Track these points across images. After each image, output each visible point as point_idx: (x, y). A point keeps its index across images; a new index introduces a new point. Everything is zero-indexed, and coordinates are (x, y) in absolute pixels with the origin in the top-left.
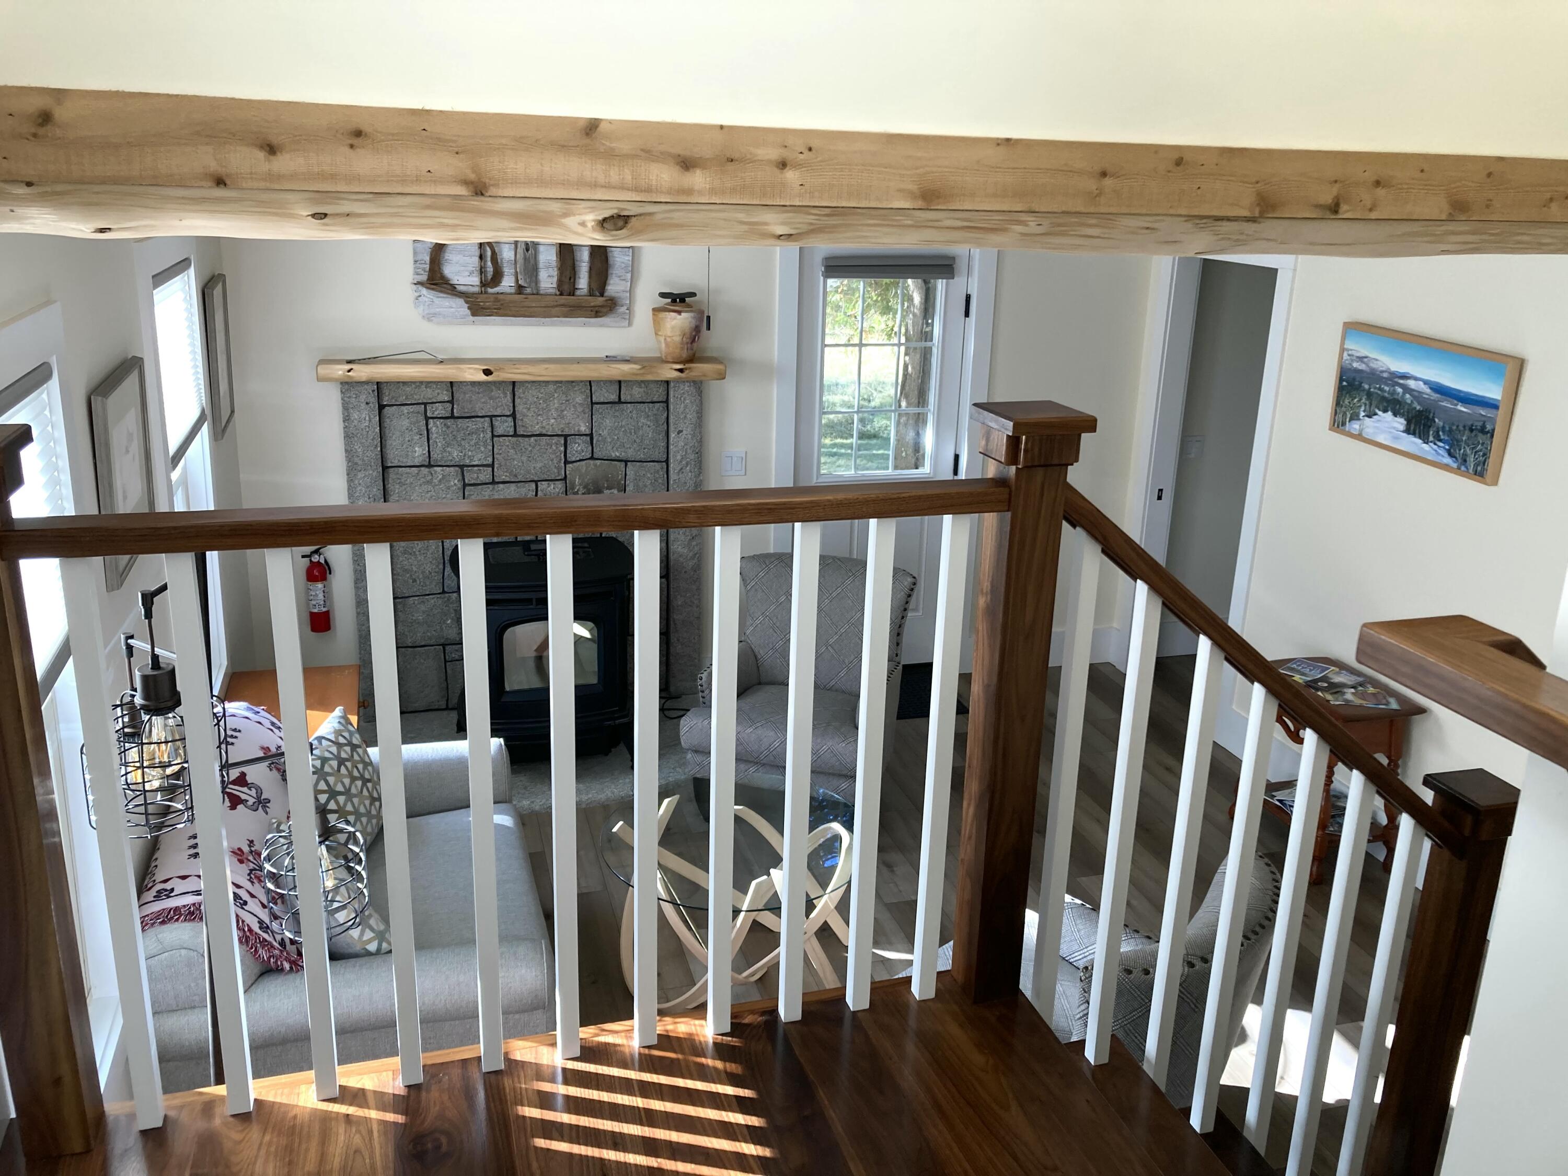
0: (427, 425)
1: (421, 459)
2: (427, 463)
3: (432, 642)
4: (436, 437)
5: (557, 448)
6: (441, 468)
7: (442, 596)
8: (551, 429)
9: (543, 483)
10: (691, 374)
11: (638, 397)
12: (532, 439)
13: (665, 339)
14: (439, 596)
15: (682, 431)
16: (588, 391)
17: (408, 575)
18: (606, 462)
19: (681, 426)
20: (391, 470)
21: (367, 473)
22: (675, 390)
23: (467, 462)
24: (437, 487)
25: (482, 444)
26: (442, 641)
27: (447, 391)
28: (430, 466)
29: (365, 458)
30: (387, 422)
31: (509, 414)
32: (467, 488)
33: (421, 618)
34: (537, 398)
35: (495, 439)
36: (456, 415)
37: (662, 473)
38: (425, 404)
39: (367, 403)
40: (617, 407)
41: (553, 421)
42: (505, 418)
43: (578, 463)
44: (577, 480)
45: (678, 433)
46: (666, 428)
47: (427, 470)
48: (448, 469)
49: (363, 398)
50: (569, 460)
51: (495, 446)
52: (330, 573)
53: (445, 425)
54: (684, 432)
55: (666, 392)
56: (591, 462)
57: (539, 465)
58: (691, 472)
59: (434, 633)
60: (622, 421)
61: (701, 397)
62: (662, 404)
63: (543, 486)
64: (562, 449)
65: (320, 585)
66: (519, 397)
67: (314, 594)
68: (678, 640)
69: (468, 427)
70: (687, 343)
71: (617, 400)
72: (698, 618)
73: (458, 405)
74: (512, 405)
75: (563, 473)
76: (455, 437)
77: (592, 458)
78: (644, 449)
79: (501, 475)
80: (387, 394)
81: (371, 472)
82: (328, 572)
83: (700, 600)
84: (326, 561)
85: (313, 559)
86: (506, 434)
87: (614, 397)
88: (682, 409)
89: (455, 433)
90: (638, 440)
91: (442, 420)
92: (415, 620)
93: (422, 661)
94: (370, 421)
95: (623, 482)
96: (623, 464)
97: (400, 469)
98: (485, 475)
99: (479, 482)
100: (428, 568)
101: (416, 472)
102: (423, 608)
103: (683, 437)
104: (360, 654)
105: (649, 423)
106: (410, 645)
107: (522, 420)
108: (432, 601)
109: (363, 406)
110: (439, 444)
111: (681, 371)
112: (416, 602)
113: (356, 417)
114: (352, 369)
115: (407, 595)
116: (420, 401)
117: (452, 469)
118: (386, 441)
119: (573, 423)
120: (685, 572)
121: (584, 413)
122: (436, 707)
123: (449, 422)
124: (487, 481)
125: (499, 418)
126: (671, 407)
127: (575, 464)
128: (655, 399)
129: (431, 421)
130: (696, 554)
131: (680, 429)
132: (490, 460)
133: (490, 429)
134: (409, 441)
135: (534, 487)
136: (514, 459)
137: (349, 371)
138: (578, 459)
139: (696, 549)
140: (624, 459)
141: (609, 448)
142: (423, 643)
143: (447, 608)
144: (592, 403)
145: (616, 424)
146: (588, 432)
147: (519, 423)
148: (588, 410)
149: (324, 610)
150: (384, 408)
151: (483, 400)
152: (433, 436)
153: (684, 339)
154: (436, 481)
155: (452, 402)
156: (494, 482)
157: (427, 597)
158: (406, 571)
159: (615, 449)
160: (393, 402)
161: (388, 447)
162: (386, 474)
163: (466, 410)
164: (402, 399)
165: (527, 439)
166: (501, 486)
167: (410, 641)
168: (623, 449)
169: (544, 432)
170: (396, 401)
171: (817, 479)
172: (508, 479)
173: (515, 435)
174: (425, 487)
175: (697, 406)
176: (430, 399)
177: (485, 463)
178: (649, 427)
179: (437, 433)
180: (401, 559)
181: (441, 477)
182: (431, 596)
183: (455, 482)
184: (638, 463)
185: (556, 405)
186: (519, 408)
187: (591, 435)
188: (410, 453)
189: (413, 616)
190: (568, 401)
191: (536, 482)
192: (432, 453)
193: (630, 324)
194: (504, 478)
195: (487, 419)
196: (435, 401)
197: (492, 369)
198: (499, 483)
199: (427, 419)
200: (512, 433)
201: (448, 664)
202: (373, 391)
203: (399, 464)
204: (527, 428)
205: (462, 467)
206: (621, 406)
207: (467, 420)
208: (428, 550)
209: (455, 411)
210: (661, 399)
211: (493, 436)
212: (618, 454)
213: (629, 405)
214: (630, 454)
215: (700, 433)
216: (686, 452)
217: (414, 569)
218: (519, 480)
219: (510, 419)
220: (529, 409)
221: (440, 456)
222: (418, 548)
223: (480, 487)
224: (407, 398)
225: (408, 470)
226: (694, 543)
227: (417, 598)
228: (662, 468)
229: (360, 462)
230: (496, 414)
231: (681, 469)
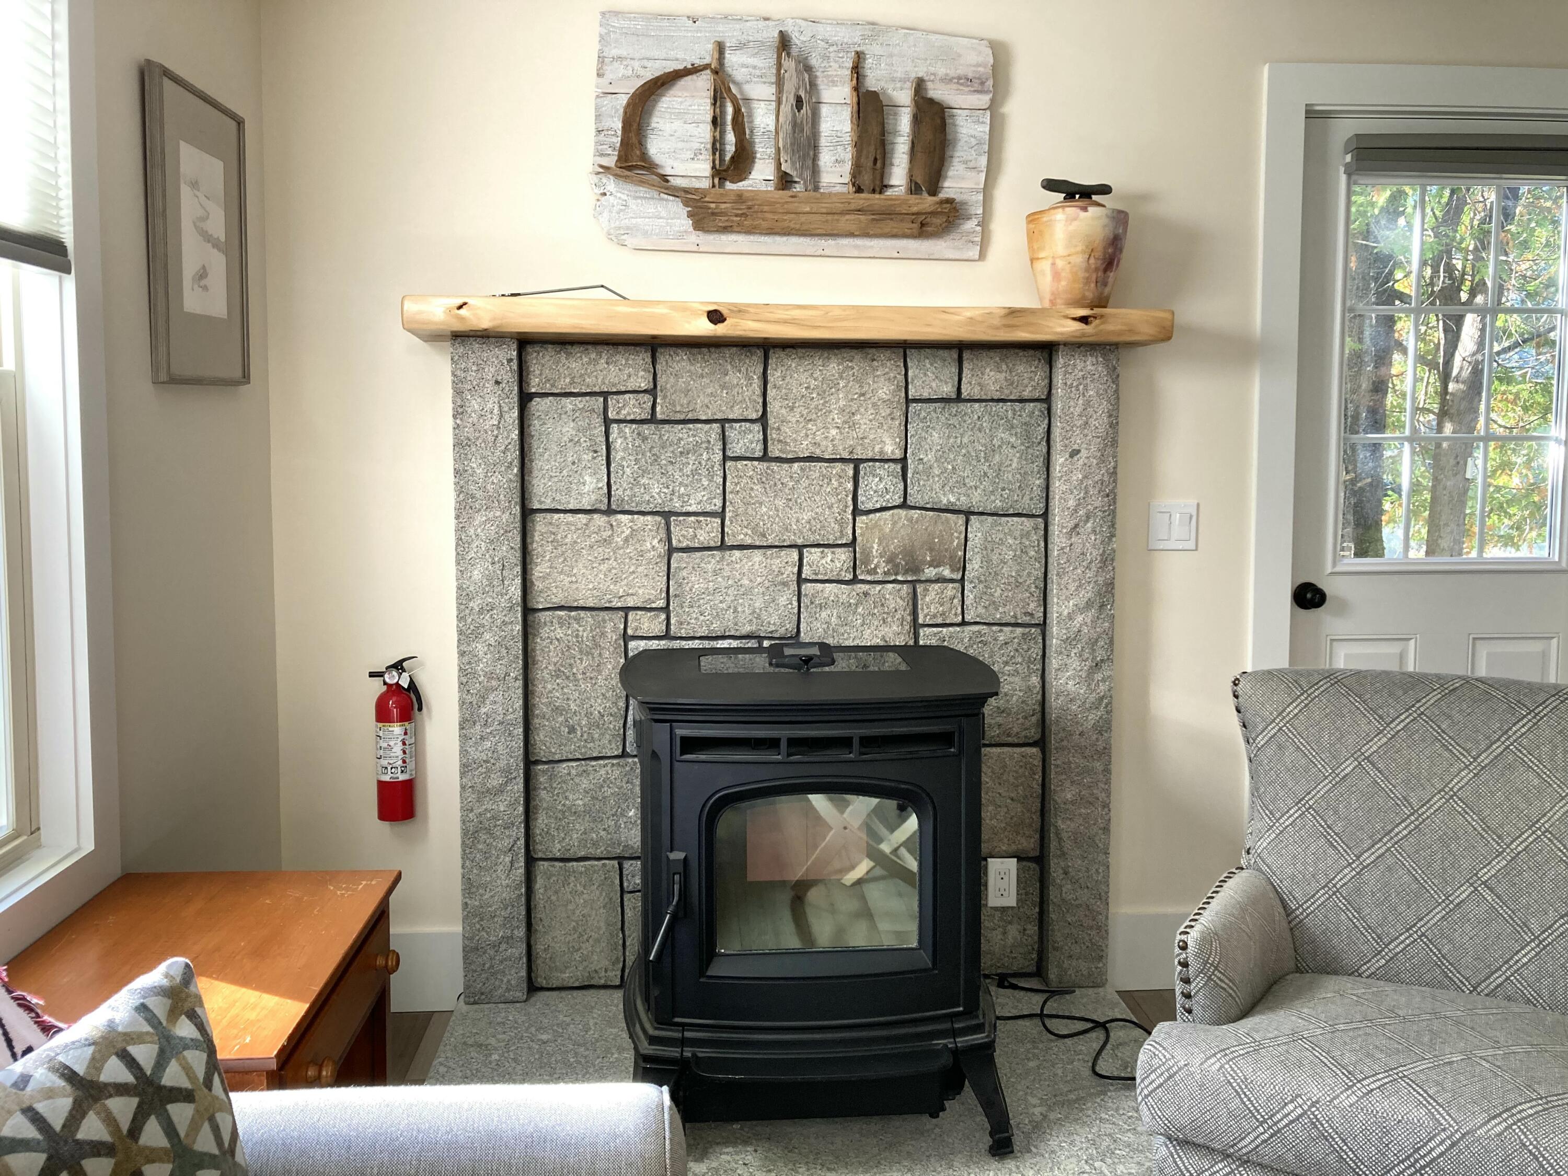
0: (607, 434)
1: (593, 497)
2: (604, 507)
3: (598, 853)
4: (623, 458)
5: (840, 484)
6: (630, 517)
7: (622, 761)
8: (830, 449)
9: (813, 550)
10: (1102, 327)
11: (993, 390)
12: (796, 465)
13: (1053, 264)
14: (615, 761)
15: (1078, 451)
16: (901, 378)
17: (561, 719)
18: (931, 513)
19: (1077, 441)
20: (539, 517)
21: (491, 515)
22: (1066, 372)
23: (677, 505)
24: (621, 552)
25: (704, 472)
26: (618, 851)
27: (644, 370)
28: (609, 512)
29: (489, 487)
30: (536, 426)
31: (754, 416)
32: (675, 555)
33: (580, 802)
34: (807, 388)
35: (728, 464)
36: (659, 416)
37: (1036, 537)
38: (605, 395)
39: (497, 383)
40: (954, 408)
41: (834, 432)
42: (748, 425)
43: (878, 515)
44: (875, 546)
45: (1071, 456)
46: (1045, 450)
47: (604, 518)
48: (641, 518)
49: (490, 372)
50: (861, 506)
51: (729, 477)
52: (420, 709)
53: (639, 434)
54: (1084, 453)
55: (1047, 381)
56: (902, 513)
57: (806, 516)
58: (1094, 531)
59: (603, 833)
60: (962, 435)
61: (1117, 385)
62: (1038, 405)
63: (812, 555)
64: (850, 486)
65: (397, 729)
66: (775, 386)
67: (384, 745)
68: (1066, 873)
69: (680, 439)
70: (1097, 269)
71: (954, 396)
72: (1106, 830)
73: (665, 397)
74: (761, 400)
75: (850, 532)
76: (656, 459)
77: (904, 505)
78: (1003, 489)
79: (737, 533)
80: (537, 372)
81: (498, 514)
82: (416, 706)
83: (1108, 793)
84: (412, 685)
85: (388, 680)
86: (748, 455)
87: (947, 389)
88: (1078, 410)
89: (655, 450)
90: (991, 473)
91: (634, 426)
92: (569, 809)
93: (579, 888)
94: (501, 416)
95: (960, 553)
96: (961, 519)
97: (556, 516)
98: (708, 532)
99: (697, 545)
100: (598, 707)
101: (584, 521)
102: (585, 783)
103: (1081, 462)
104: (463, 867)
105: (1013, 440)
106: (558, 855)
107: (779, 429)
108: (603, 772)
109: (490, 386)
110: (628, 471)
111: (1084, 320)
112: (574, 772)
113: (476, 407)
114: (465, 304)
115: (557, 757)
116: (597, 389)
117: (649, 518)
118: (531, 461)
119: (872, 437)
120: (1082, 734)
121: (892, 419)
122: (602, 982)
123: (646, 429)
124: (712, 544)
125: (737, 425)
126: (1058, 406)
127: (871, 516)
128: (1026, 394)
129: (614, 428)
130: (1102, 699)
131: (1076, 447)
132: (718, 502)
133: (719, 445)
134: (574, 463)
135: (797, 558)
136: (761, 504)
137: (460, 307)
138: (878, 506)
139: (1102, 687)
140: (964, 508)
141: (937, 487)
142: (582, 854)
143: (630, 786)
144: (908, 401)
145: (952, 440)
146: (898, 454)
147: (773, 435)
148: (898, 413)
149: (402, 777)
150: (531, 400)
151: (709, 391)
152: (617, 456)
153: (1092, 261)
154: (619, 540)
155: (652, 391)
156: (723, 546)
157: (594, 763)
158: (558, 710)
159: (948, 488)
160: (548, 388)
161: (535, 473)
162: (529, 524)
163: (678, 408)
164: (563, 384)
165: (786, 466)
166: (737, 553)
167: (558, 846)
168: (963, 490)
169: (818, 452)
170: (553, 386)
171: (1334, 564)
172: (749, 541)
173: (765, 457)
174: (600, 551)
175: (1109, 401)
176: (614, 385)
177: (708, 510)
178: (1013, 447)
179: (625, 450)
180: (549, 686)
181: (628, 532)
182: (601, 762)
183: (654, 544)
184: (990, 519)
185: (842, 403)
186: (774, 407)
187: (903, 461)
188: (574, 487)
189: (566, 798)
190: (863, 395)
191: (800, 548)
192: (614, 488)
193: (982, 256)
194: (741, 539)
195: (716, 426)
196: (623, 389)
197: (725, 312)
198: (733, 547)
199: (607, 422)
200: (759, 454)
201: (627, 897)
202: (509, 361)
203: (552, 506)
204: (786, 443)
205: (667, 515)
206: (962, 406)
207: (680, 426)
208: (600, 672)
209: (658, 409)
210: (1036, 395)
211: (725, 458)
212: (952, 499)
213: (977, 405)
214: (976, 500)
215: (1114, 457)
216: (1086, 493)
217: (573, 707)
218: (769, 543)
219: (757, 427)
220: (792, 409)
221: (628, 492)
222: (582, 667)
223: (698, 554)
224: (572, 382)
225: (569, 517)
226: (1098, 676)
227: (574, 764)
228: (1036, 528)
229: (479, 494)
230: (731, 417)
231: (1076, 526)
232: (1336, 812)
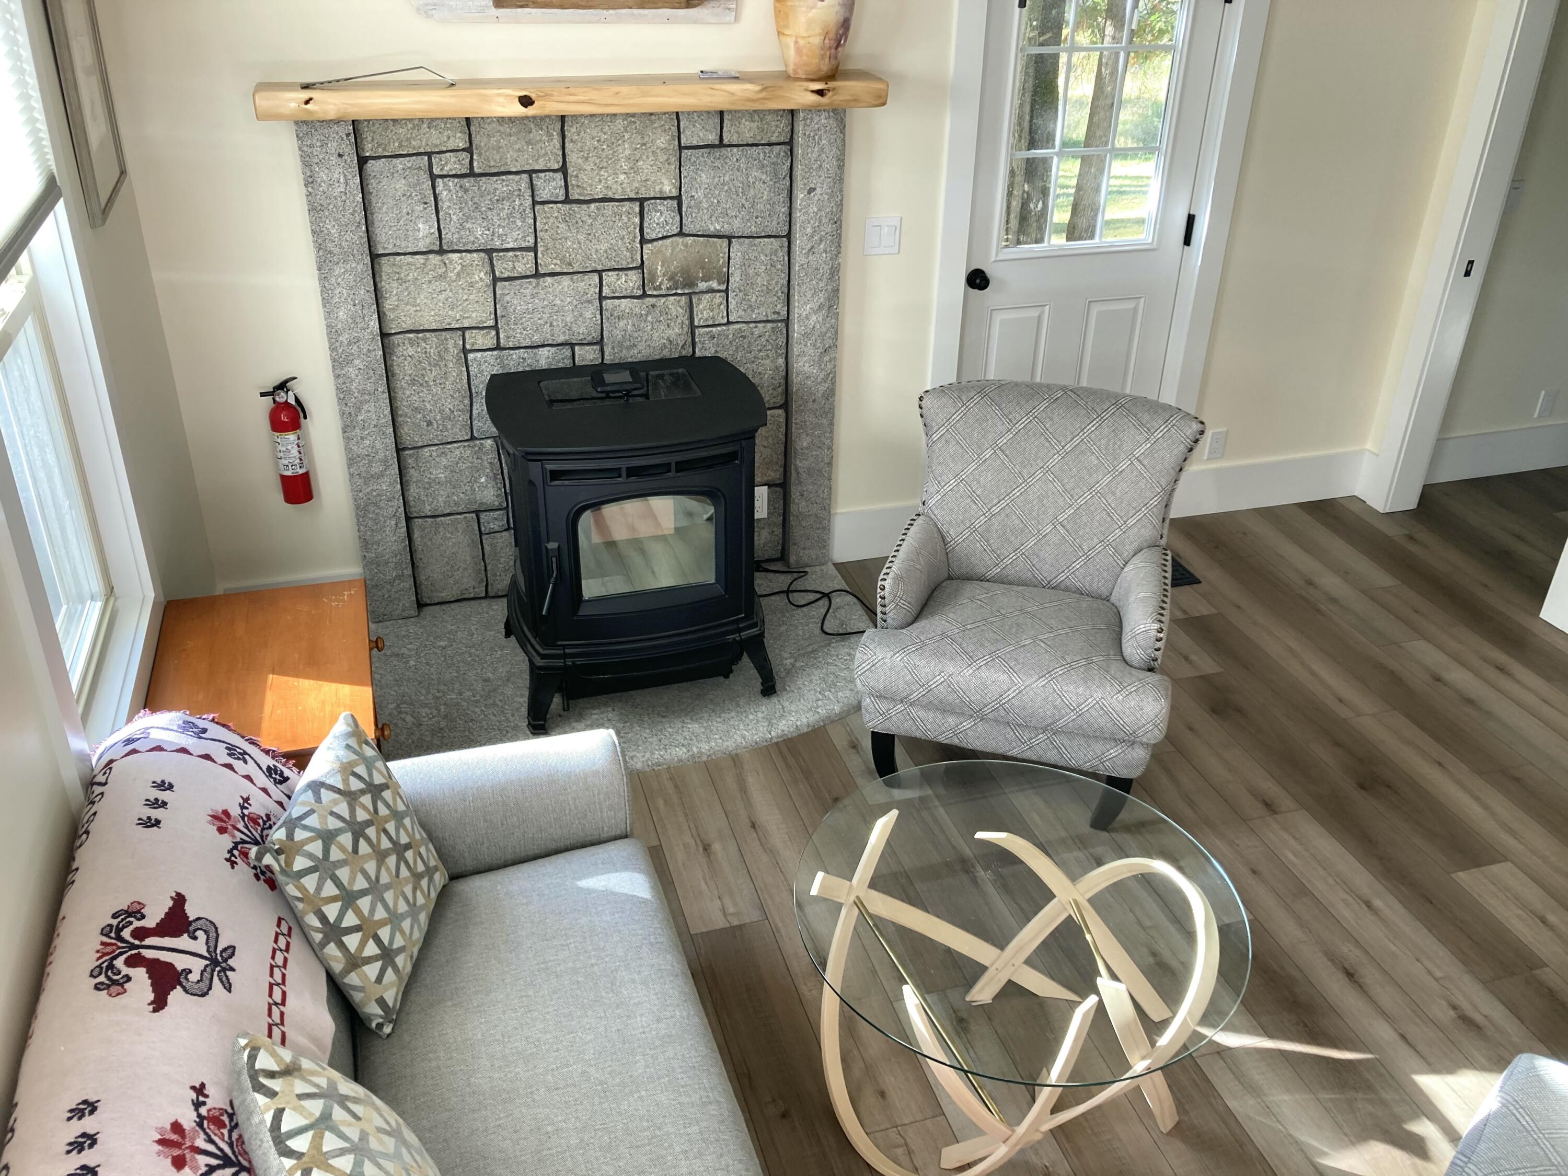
0: (434, 187)
1: (428, 241)
2: (436, 248)
3: (460, 509)
4: (449, 207)
5: (629, 219)
6: (459, 255)
7: (471, 443)
8: (620, 191)
9: (610, 273)
10: (835, 97)
11: (748, 137)
12: (593, 206)
13: (796, 42)
14: (466, 444)
15: (814, 189)
16: (675, 129)
17: (420, 416)
18: (701, 239)
19: (814, 182)
20: (384, 260)
21: (348, 267)
22: (805, 125)
23: (497, 244)
24: (455, 284)
25: (517, 215)
26: (475, 507)
27: (461, 132)
28: (441, 252)
29: (344, 244)
30: (373, 184)
31: (556, 167)
32: (499, 284)
33: (442, 476)
34: (598, 141)
35: (537, 207)
36: (477, 170)
37: (782, 254)
38: (429, 155)
39: (340, 155)
40: (717, 153)
41: (622, 177)
42: (551, 174)
43: (660, 242)
44: (659, 268)
45: (809, 193)
46: (788, 184)
47: (438, 258)
48: (469, 255)
49: (333, 146)
50: (647, 237)
51: (538, 219)
52: (305, 417)
53: (461, 187)
54: (818, 191)
55: (790, 127)
56: (679, 240)
57: (604, 246)
58: (825, 251)
59: (462, 495)
60: (724, 175)
61: (844, 134)
62: (783, 147)
63: (609, 278)
64: (637, 220)
65: (292, 437)
66: (572, 141)
67: (284, 449)
68: (802, 495)
69: (496, 189)
70: (830, 48)
71: (717, 142)
72: (830, 464)
73: (480, 155)
74: (560, 153)
75: (639, 258)
76: (477, 207)
77: (681, 234)
78: (757, 218)
79: (548, 263)
80: (370, 139)
81: (354, 265)
82: (302, 415)
83: (832, 439)
84: (297, 400)
85: (277, 399)
86: (553, 199)
87: (712, 138)
88: (815, 155)
89: (476, 200)
90: (747, 205)
91: (456, 180)
92: (434, 480)
93: (448, 535)
94: (347, 184)
95: (725, 270)
96: (726, 241)
97: (398, 258)
98: (524, 264)
99: (516, 275)
100: (448, 405)
101: (422, 261)
102: (444, 462)
103: (816, 199)
104: (359, 531)
105: (764, 177)
106: (429, 514)
107: (577, 176)
108: (457, 452)
109: (334, 159)
110: (454, 217)
111: (820, 93)
112: (434, 454)
113: (325, 178)
114: (311, 99)
115: (420, 444)
116: (422, 150)
117: (475, 255)
118: (372, 214)
119: (653, 179)
120: (814, 401)
121: (669, 164)
122: (472, 596)
123: (467, 182)
124: (529, 273)
125: (542, 175)
126: (799, 151)
127: (655, 243)
128: (774, 139)
129: (439, 181)
130: (829, 374)
131: (812, 186)
132: (531, 240)
133: (529, 192)
134: (408, 214)
135: (597, 281)
136: (566, 239)
137: (307, 102)
138: (660, 236)
139: (829, 366)
140: (727, 234)
141: (706, 217)
142: (448, 511)
143: (479, 461)
144: (681, 148)
145: (716, 180)
146: (675, 193)
147: (572, 182)
148: (674, 159)
149: (301, 471)
150: (366, 163)
151: (517, 147)
152: (444, 205)
153: (827, 41)
154: (452, 275)
155: (469, 150)
156: (537, 275)
157: (449, 446)
158: (416, 410)
159: (714, 219)
160: (380, 152)
161: (376, 224)
162: (377, 267)
163: (492, 163)
164: (393, 148)
165: (584, 207)
166: (549, 280)
167: (428, 508)
168: (726, 219)
169: (610, 195)
170: (384, 150)
171: (997, 255)
172: (558, 270)
173: (567, 200)
174: (436, 285)
175: (838, 148)
176: (436, 146)
177: (523, 245)
178: (764, 182)
179: (449, 200)
180: (408, 393)
181: (459, 268)
182: (455, 445)
183: (481, 276)
184: (747, 241)
185: (627, 152)
186: (572, 158)
187: (679, 198)
188: (410, 233)
189: (431, 473)
190: (645, 144)
191: (600, 273)
192: (444, 232)
193: (737, 19)
194: (552, 268)
195: (525, 176)
196: (444, 149)
197: (533, 96)
198: (545, 275)
199: (433, 178)
200: (562, 198)
201: (484, 537)
202: (348, 135)
203: (394, 251)
204: (583, 188)
205: (489, 252)
206: (724, 151)
207: (495, 178)
208: (447, 379)
209: (475, 164)
210: (782, 140)
211: (535, 203)
212: (718, 228)
213: (735, 149)
214: (736, 226)
215: (841, 191)
216: (820, 222)
217: (429, 406)
218: (575, 270)
219: (559, 176)
220: (587, 159)
221: (456, 236)
222: (432, 376)
223: (518, 282)
224: (400, 146)
225: (409, 259)
226: (826, 358)
227: (434, 448)
228: (782, 247)
229: (336, 250)
230: (537, 168)
231: (812, 247)
232: (979, 482)
